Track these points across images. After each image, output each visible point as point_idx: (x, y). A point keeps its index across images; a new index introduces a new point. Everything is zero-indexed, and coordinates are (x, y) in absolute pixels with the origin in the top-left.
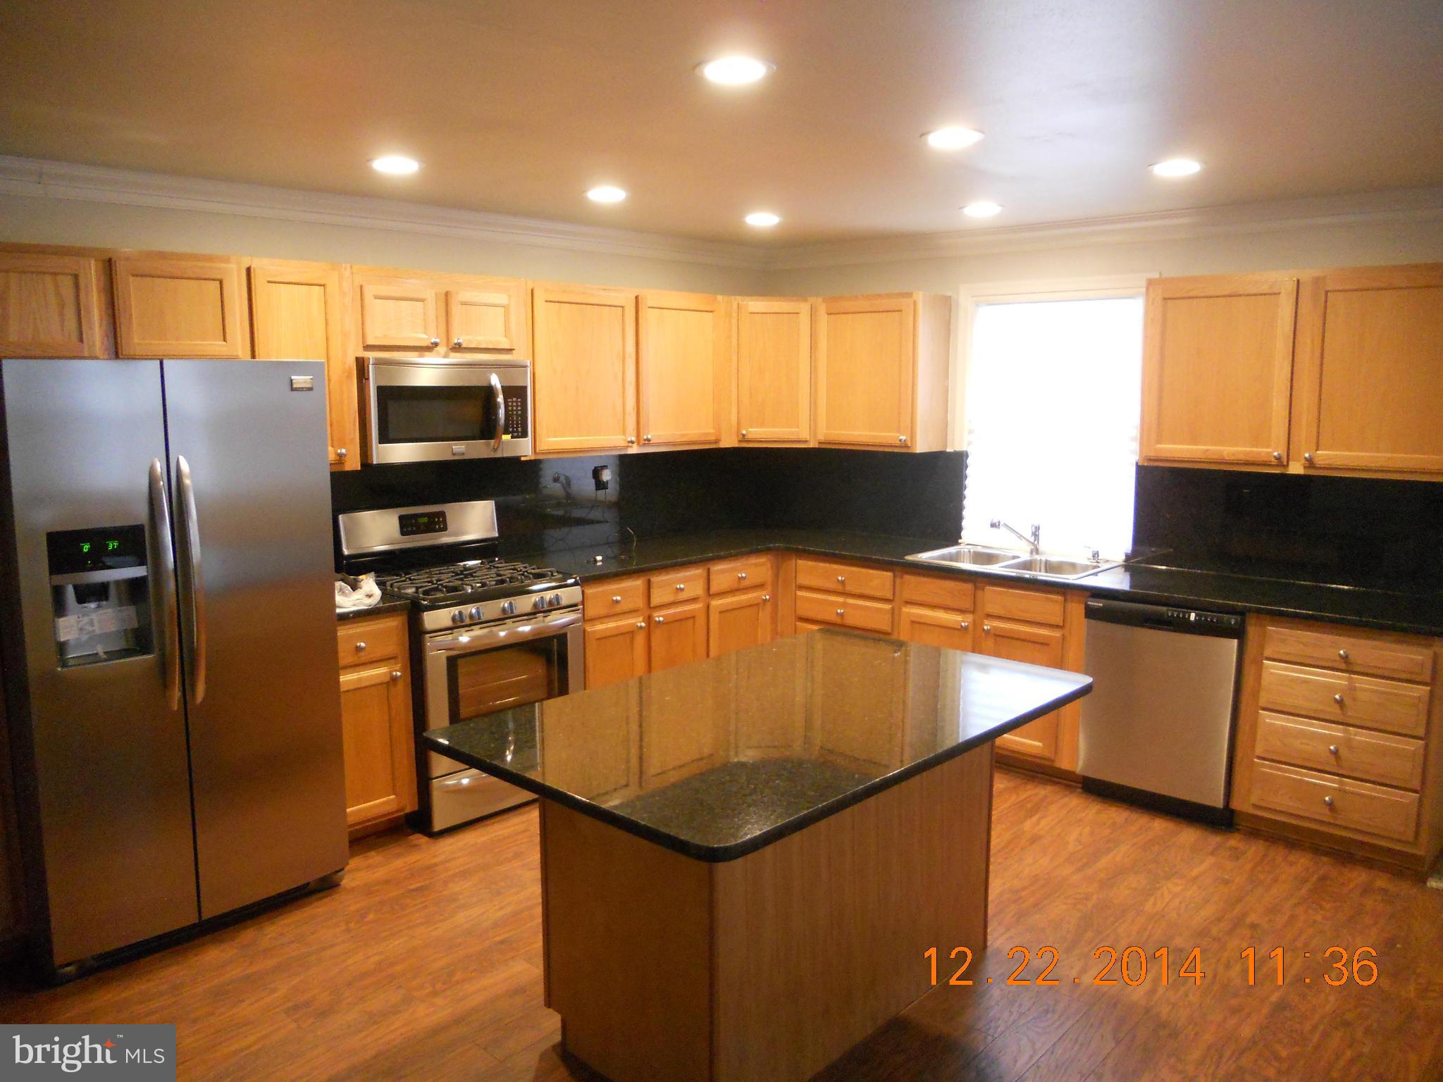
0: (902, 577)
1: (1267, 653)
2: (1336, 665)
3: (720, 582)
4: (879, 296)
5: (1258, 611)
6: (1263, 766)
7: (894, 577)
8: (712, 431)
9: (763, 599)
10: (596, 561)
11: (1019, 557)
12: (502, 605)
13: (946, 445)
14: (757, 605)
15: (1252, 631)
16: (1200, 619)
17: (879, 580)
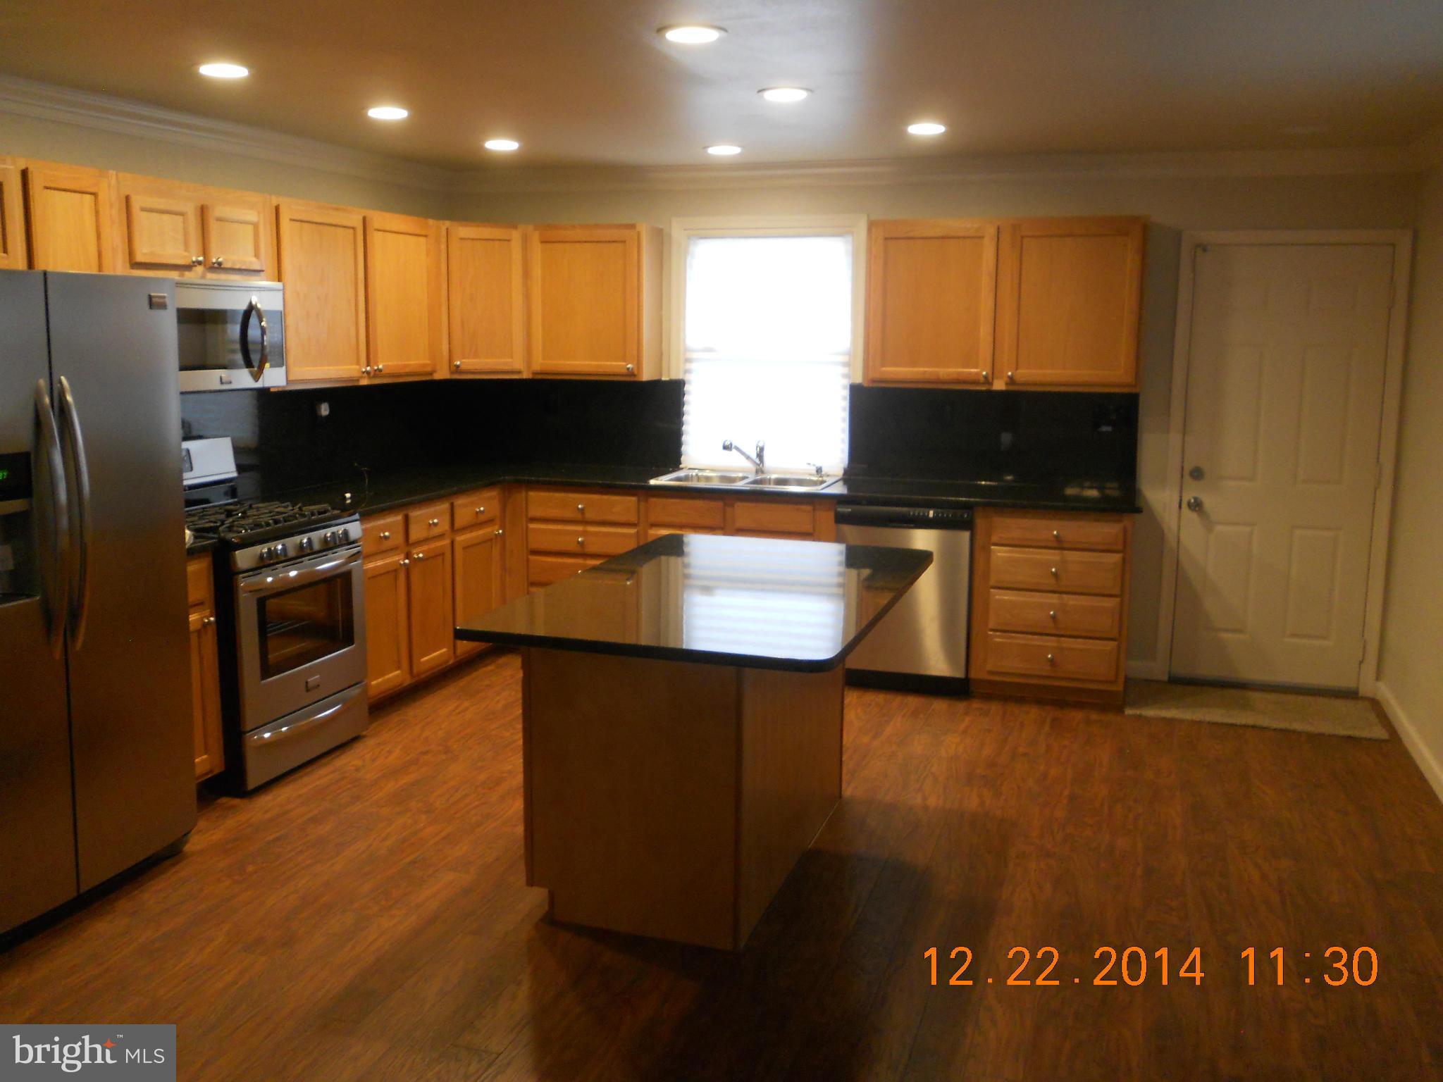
0: (646, 501)
1: (995, 539)
2: (1049, 544)
3: (463, 516)
4: (597, 226)
5: (985, 505)
6: (996, 636)
7: (639, 501)
8: (428, 362)
9: (496, 535)
10: (345, 498)
11: (747, 478)
12: (298, 541)
13: (661, 375)
14: (490, 540)
15: (980, 523)
16: (938, 515)
17: (622, 505)
